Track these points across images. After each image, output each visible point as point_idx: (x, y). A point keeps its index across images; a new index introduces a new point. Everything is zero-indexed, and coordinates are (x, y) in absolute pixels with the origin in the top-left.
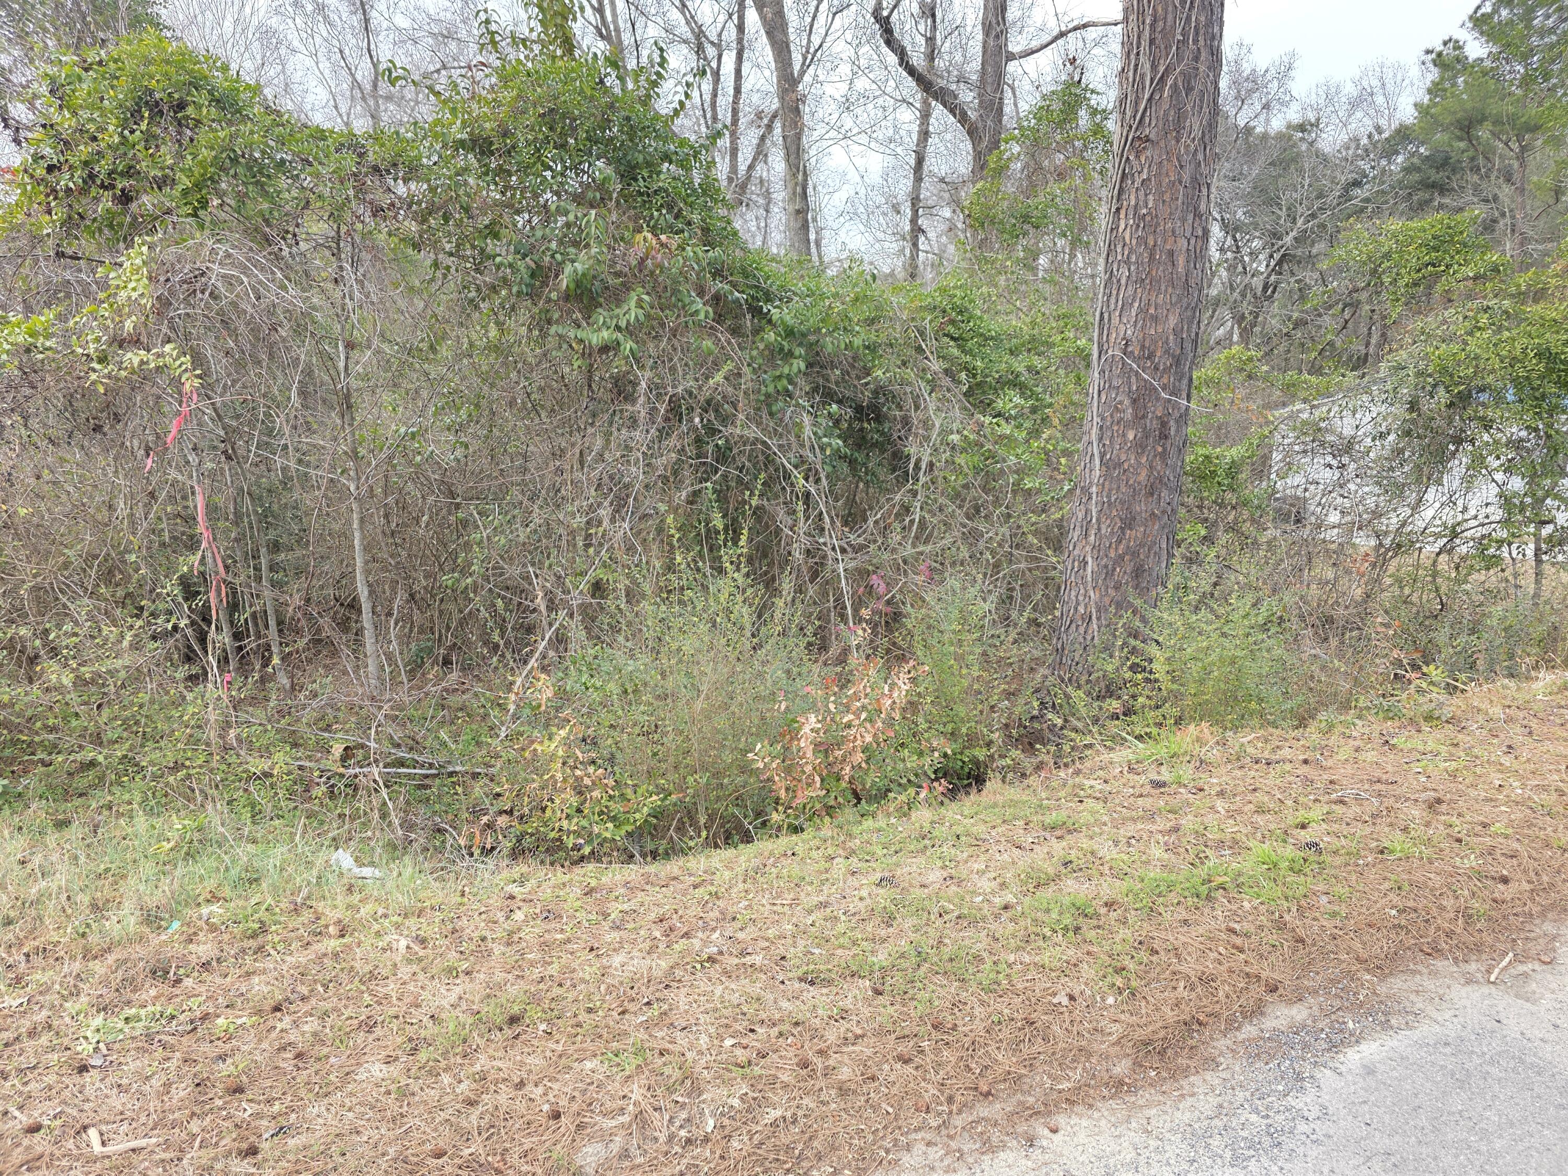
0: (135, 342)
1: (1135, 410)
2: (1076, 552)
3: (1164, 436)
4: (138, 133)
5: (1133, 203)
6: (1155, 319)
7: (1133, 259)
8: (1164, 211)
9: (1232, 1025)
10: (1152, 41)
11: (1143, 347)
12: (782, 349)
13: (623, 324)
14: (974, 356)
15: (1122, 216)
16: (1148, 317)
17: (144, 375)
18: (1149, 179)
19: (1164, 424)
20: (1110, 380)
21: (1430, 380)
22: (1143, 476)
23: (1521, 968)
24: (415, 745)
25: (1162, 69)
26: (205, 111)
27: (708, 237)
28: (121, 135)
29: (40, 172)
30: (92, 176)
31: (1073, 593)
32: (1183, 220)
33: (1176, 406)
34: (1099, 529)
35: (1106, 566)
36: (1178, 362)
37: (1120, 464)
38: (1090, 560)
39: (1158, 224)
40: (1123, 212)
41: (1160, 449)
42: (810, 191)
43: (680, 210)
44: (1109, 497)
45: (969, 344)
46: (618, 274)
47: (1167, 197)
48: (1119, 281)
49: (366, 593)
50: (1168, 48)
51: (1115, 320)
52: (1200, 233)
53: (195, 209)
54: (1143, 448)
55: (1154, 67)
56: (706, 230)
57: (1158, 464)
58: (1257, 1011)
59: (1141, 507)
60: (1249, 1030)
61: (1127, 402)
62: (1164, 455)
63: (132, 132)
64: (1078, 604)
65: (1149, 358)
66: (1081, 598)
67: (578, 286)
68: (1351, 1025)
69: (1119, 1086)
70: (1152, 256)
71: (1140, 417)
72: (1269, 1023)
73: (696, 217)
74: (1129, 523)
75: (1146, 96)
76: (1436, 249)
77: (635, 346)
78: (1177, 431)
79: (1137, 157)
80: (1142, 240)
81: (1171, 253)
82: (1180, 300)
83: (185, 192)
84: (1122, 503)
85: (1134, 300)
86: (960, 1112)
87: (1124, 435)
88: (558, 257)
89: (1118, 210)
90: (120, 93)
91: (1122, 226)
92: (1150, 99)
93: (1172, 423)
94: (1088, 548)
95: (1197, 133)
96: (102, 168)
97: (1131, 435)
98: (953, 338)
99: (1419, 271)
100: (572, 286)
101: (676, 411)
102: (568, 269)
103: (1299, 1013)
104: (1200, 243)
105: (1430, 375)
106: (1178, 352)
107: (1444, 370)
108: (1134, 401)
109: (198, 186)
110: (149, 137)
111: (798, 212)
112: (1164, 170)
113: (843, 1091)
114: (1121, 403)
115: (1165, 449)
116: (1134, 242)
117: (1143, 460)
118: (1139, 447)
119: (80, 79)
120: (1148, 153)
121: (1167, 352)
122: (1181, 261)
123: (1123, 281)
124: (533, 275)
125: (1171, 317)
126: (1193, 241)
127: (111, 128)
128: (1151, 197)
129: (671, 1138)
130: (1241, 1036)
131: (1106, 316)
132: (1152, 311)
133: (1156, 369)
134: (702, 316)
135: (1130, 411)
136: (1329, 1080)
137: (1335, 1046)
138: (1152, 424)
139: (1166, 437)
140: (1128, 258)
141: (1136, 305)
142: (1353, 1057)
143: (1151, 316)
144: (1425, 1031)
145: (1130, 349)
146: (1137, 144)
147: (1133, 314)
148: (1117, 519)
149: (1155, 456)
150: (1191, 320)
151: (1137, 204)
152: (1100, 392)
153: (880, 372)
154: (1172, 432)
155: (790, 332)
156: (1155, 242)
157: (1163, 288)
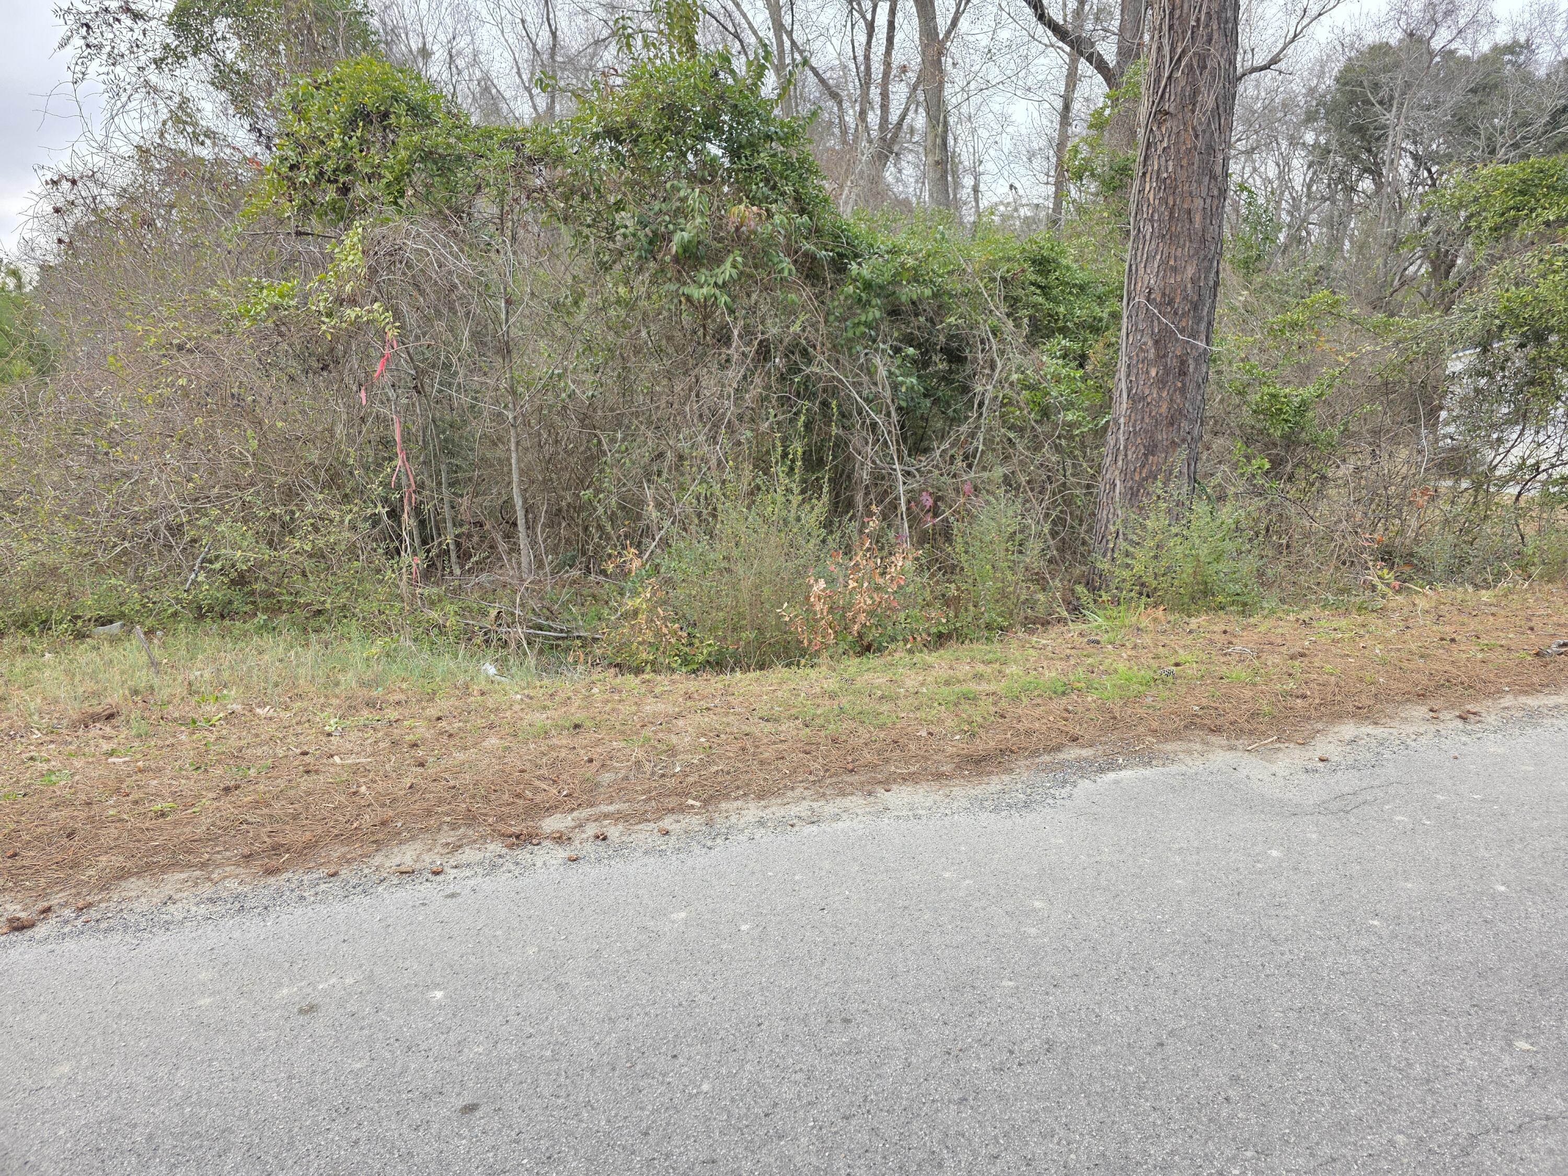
0: (353, 301)
1: (1157, 349)
2: (1108, 476)
3: (1183, 373)
4: (354, 138)
5: (1156, 168)
6: (1174, 269)
7: (1156, 218)
8: (1182, 175)
9: (1035, 753)
10: (1171, 27)
11: (1164, 294)
12: (860, 300)
13: (720, 282)
14: (1058, 303)
15: (1148, 179)
16: (1169, 268)
17: (358, 327)
18: (1169, 147)
19: (1183, 362)
20: (1137, 324)
21: (1497, 322)
22: (1164, 409)
24: (552, 616)
25: (1179, 50)
26: (403, 120)
27: (801, 205)
28: (343, 141)
29: (284, 170)
30: (322, 173)
31: (1105, 512)
32: (1199, 183)
33: (1193, 346)
34: (1126, 455)
35: (1131, 488)
36: (1195, 307)
37: (1144, 398)
38: (1118, 482)
39: (1176, 187)
40: (1148, 176)
41: (1179, 385)
43: (775, 183)
44: (1134, 426)
45: (1054, 292)
46: (720, 240)
47: (1184, 162)
48: (1144, 237)
49: (520, 503)
50: (1184, 32)
51: (1141, 271)
52: (1216, 193)
53: (396, 198)
54: (1165, 384)
55: (1173, 50)
56: (798, 199)
57: (1178, 398)
58: (1058, 748)
59: (1162, 436)
60: (1046, 758)
61: (1150, 343)
62: (1183, 390)
63: (350, 138)
64: (1108, 521)
65: (1169, 304)
66: (1110, 516)
67: (685, 251)
68: (1120, 761)
69: (939, 776)
70: (1172, 214)
71: (1161, 356)
72: (1061, 756)
73: (789, 189)
74: (1151, 449)
75: (1166, 75)
76: (1522, 193)
77: (728, 300)
78: (1196, 368)
79: (1159, 128)
80: (1164, 201)
81: (1189, 212)
82: (1197, 252)
83: (388, 185)
84: (1146, 432)
85: (1156, 253)
86: (831, 777)
87: (1148, 372)
88: (671, 227)
89: (1144, 174)
90: (340, 109)
91: (1147, 188)
92: (1170, 77)
93: (1190, 361)
94: (1117, 472)
95: (1211, 104)
96: (329, 167)
97: (1153, 373)
98: (1039, 287)
99: (1503, 214)
100: (680, 251)
101: (764, 352)
102: (677, 237)
103: (1086, 753)
104: (1216, 202)
105: (1497, 317)
106: (1196, 298)
107: (1510, 312)
108: (1156, 342)
109: (398, 180)
110: (362, 141)
111: (937, 163)
112: (1182, 140)
113: (762, 763)
114: (1145, 344)
115: (1184, 385)
116: (1157, 202)
117: (1164, 394)
118: (1161, 382)
119: (312, 96)
120: (1168, 125)
121: (1185, 298)
122: (1198, 218)
123: (1148, 237)
124: (651, 243)
125: (1189, 268)
126: (1209, 201)
127: (336, 136)
128: (1170, 163)
130: (1037, 760)
131: (1134, 267)
132: (1172, 263)
133: (1176, 313)
134: (786, 273)
135: (1153, 351)
136: (1085, 785)
137: (1101, 770)
138: (1172, 362)
139: (1185, 374)
140: (1152, 216)
141: (1158, 257)
142: (1111, 776)
143: (1172, 267)
144: (1174, 769)
145: (1153, 296)
146: (1159, 117)
147: (1156, 265)
148: (1141, 447)
149: (1175, 391)
150: (1208, 270)
151: (1159, 169)
152: (1128, 334)
153: (952, 319)
154: (1191, 370)
155: (868, 286)
156: (1175, 202)
157: (1182, 242)
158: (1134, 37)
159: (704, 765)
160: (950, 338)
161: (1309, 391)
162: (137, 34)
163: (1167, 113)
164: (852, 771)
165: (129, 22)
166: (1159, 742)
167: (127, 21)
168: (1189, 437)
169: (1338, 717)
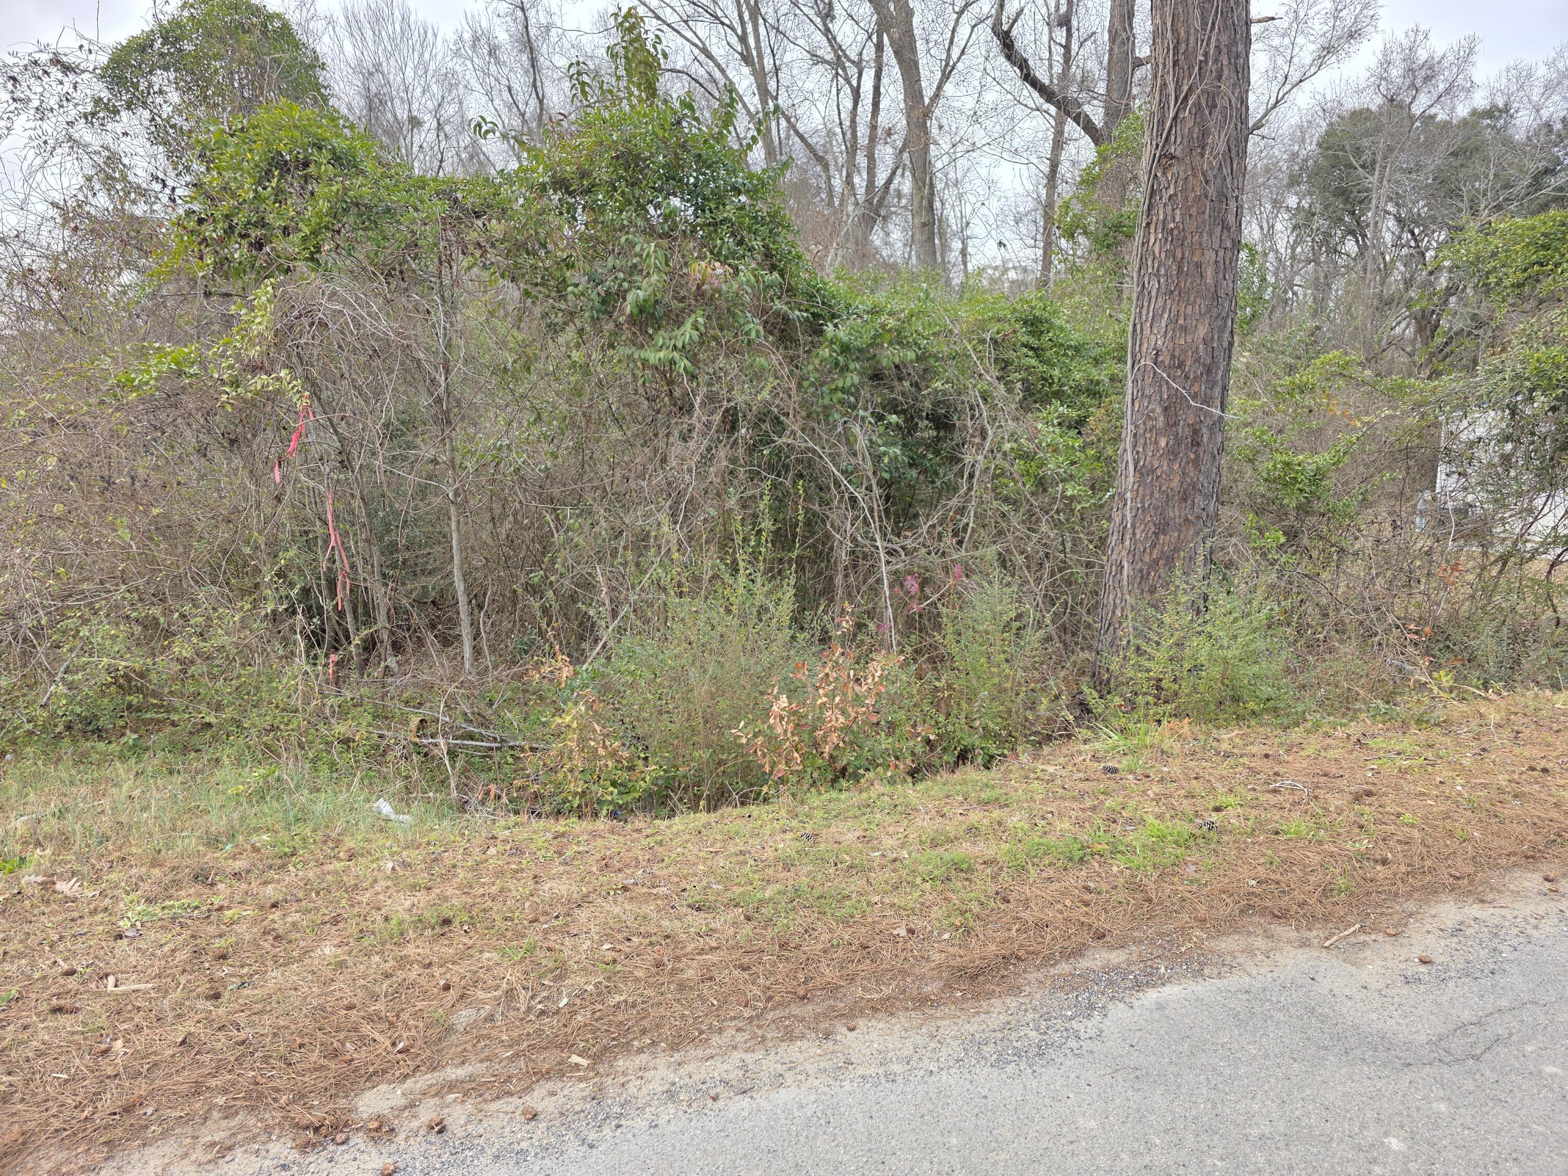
0: (255, 368)
1: (1167, 417)
2: (1114, 557)
3: (1196, 443)
4: (269, 189)
5: (1161, 218)
6: (1184, 329)
7: (1162, 272)
8: (1191, 225)
9: (1049, 960)
10: (1175, 63)
11: (1173, 357)
12: (837, 364)
13: (680, 345)
14: (1053, 366)
15: (1152, 230)
16: (1178, 327)
17: (273, 397)
18: (1175, 194)
19: (1196, 432)
20: (1143, 389)
21: (1528, 384)
22: (1175, 483)
23: (1362, 938)
24: (485, 723)
25: (1185, 88)
26: (323, 168)
27: (771, 260)
28: (256, 191)
29: (192, 225)
30: (231, 227)
31: (1111, 597)
32: (1211, 233)
33: (1208, 414)
34: (1134, 534)
35: (1141, 571)
36: (1209, 371)
37: (1153, 471)
38: (1125, 564)
39: (1185, 238)
40: (1153, 227)
41: (1192, 456)
42: (937, 204)
43: (742, 237)
44: (1142, 502)
45: (1048, 354)
46: (682, 299)
47: (1193, 211)
48: (1150, 293)
49: (462, 588)
50: (1190, 68)
51: (1147, 331)
52: (1229, 245)
53: (312, 253)
54: (1176, 455)
55: (1178, 88)
56: (768, 255)
57: (1191, 470)
58: (1078, 952)
59: (1173, 513)
60: (1064, 967)
61: (1159, 410)
62: (1196, 462)
63: (265, 188)
64: (1115, 607)
65: (1179, 367)
66: (1118, 601)
67: (641, 312)
68: (1162, 970)
69: (923, 1001)
70: (1180, 268)
71: (1171, 425)
72: (1084, 963)
73: (757, 244)
74: (1162, 528)
75: (1172, 115)
76: (1546, 247)
77: (688, 364)
78: (1210, 438)
79: (1164, 173)
80: (1171, 254)
81: (1198, 265)
82: (1209, 309)
83: (305, 239)
84: (1156, 508)
85: (1164, 312)
86: (774, 1009)
87: (1156, 443)
88: (626, 285)
89: (1148, 224)
90: (256, 156)
91: (1152, 240)
92: (1175, 118)
93: (1204, 430)
94: (1124, 553)
95: (1222, 147)
96: (239, 220)
97: (1163, 443)
98: (1032, 348)
99: (1525, 270)
100: (635, 311)
101: (731, 421)
102: (630, 297)
103: (1117, 957)
104: (1229, 254)
105: (1528, 379)
106: (1209, 361)
107: (1541, 373)
108: (1166, 409)
109: (315, 233)
110: (278, 191)
111: (924, 225)
112: (1190, 186)
113: (682, 987)
114: (1153, 411)
115: (1197, 456)
116: (1163, 255)
117: (1176, 467)
118: (1172, 453)
119: (226, 145)
120: (1175, 170)
121: (1197, 361)
122: (1209, 272)
123: (1154, 294)
124: (604, 302)
125: (1200, 327)
126: (1221, 253)
127: (246, 186)
128: (1178, 212)
129: (529, 1010)
130: (1053, 971)
131: (1138, 327)
132: (1181, 322)
133: (1187, 377)
134: (753, 335)
135: (1162, 418)
136: (1118, 1010)
137: (1138, 986)
138: (1184, 431)
139: (1198, 444)
140: (1158, 271)
141: (1166, 316)
142: (1152, 996)
143: (1181, 326)
144: (1234, 981)
145: (1160, 359)
146: (1164, 161)
147: (1164, 325)
148: (1151, 524)
149: (1188, 463)
150: (1222, 330)
151: (1165, 219)
152: (1133, 400)
153: (939, 384)
154: (1205, 439)
155: (845, 349)
156: (1183, 255)
157: (1192, 299)
158: (1121, 98)
159: (601, 993)
160: (937, 404)
161: (1323, 459)
162: (68, 87)
163: (1173, 157)
164: (804, 998)
165: (60, 75)
166: (1210, 937)
167: (56, 73)
168: (1204, 515)
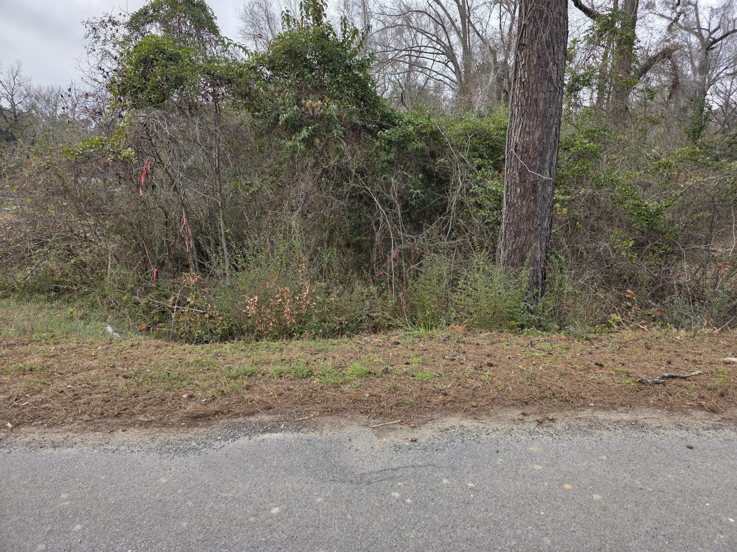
1: (520, 178)
6: (529, 133)
7: (520, 104)
9: (236, 416)
11: (523, 147)
15: (516, 83)
18: (525, 64)
19: (535, 186)
20: (511, 163)
22: (524, 211)
34: (505, 236)
35: (508, 255)
36: (541, 155)
37: (514, 205)
38: (502, 251)
39: (529, 86)
40: (516, 81)
41: (533, 198)
44: (509, 220)
47: (533, 72)
48: (515, 115)
51: (513, 134)
54: (524, 197)
57: (532, 204)
58: (253, 414)
59: (523, 226)
60: (240, 419)
61: (517, 174)
62: (535, 201)
65: (525, 152)
68: (282, 426)
70: (527, 101)
71: (523, 182)
72: (250, 419)
73: (351, 92)
74: (517, 234)
78: (542, 189)
79: (521, 53)
80: (523, 94)
81: (536, 100)
82: (541, 123)
84: (515, 224)
85: (520, 124)
87: (516, 191)
89: (515, 79)
92: (525, 25)
93: (539, 185)
95: (545, 38)
97: (518, 191)
103: (268, 418)
106: (541, 149)
108: (520, 174)
112: (531, 59)
114: (514, 174)
115: (535, 198)
116: (520, 95)
117: (525, 203)
118: (523, 196)
120: (525, 51)
121: (535, 149)
122: (541, 104)
125: (536, 132)
126: (547, 94)
128: (526, 73)
130: (232, 420)
131: (510, 132)
132: (527, 129)
133: (530, 158)
135: (518, 179)
136: (243, 440)
137: (264, 431)
138: (528, 185)
139: (536, 192)
140: (518, 103)
141: (521, 126)
142: (266, 436)
143: (527, 132)
144: (310, 435)
145: (518, 148)
146: (520, 47)
147: (519, 131)
148: (513, 232)
149: (530, 201)
150: (549, 133)
151: (521, 77)
152: (507, 169)
153: (442, 160)
154: (540, 189)
156: (528, 94)
157: (532, 117)
163: (524, 45)
165: (111, 26)
166: (321, 416)
168: (540, 228)
169: (455, 411)
